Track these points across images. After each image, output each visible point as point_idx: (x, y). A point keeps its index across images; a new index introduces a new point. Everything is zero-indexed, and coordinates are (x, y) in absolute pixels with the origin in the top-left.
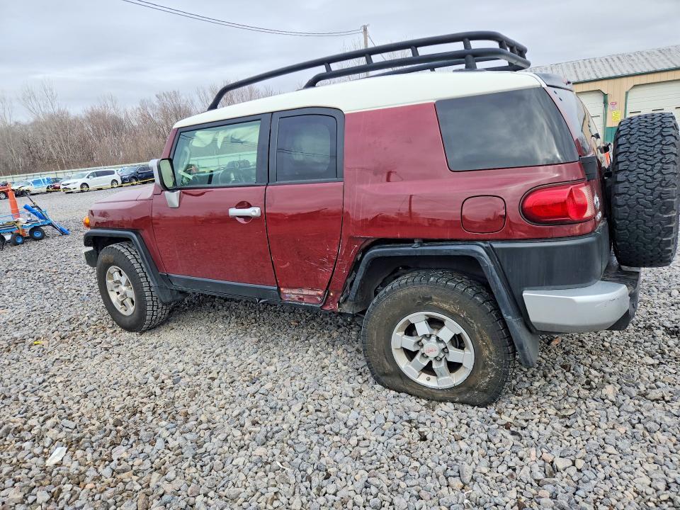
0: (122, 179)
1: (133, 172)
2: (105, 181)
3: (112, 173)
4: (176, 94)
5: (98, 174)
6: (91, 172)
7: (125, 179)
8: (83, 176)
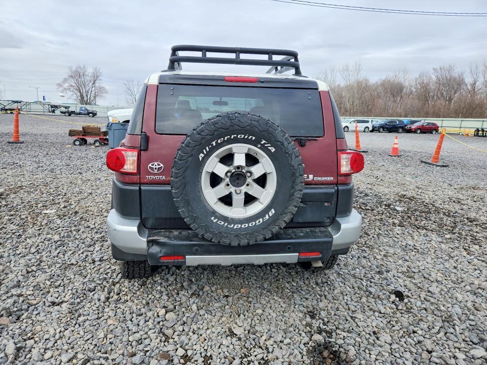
0: (373, 127)
1: (383, 123)
2: (361, 126)
3: (367, 122)
4: (450, 69)
5: (359, 122)
6: (354, 119)
7: (375, 127)
8: (348, 121)
